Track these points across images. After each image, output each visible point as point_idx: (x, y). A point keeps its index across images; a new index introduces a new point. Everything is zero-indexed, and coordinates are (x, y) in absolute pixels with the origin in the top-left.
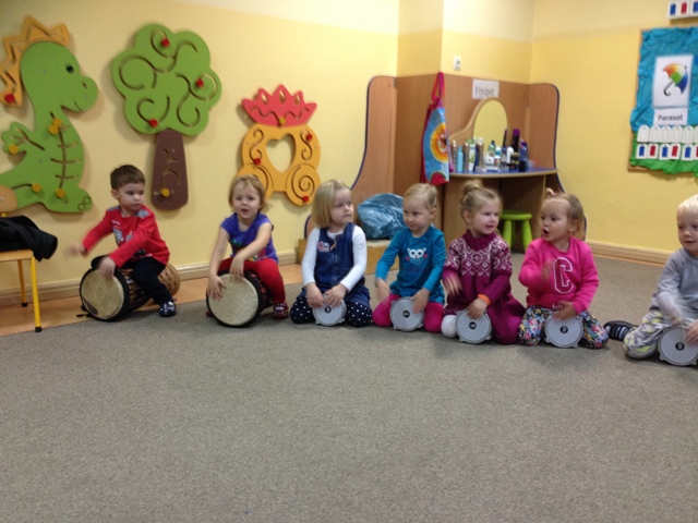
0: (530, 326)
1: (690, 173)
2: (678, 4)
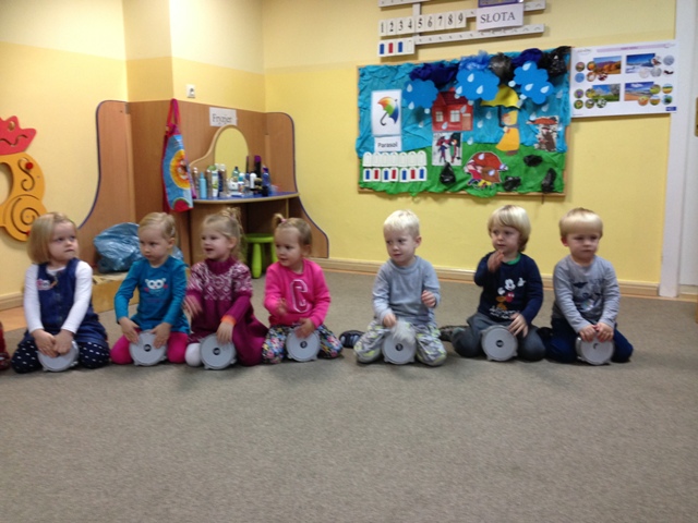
0: (272, 345)
1: (407, 194)
2: (386, 43)
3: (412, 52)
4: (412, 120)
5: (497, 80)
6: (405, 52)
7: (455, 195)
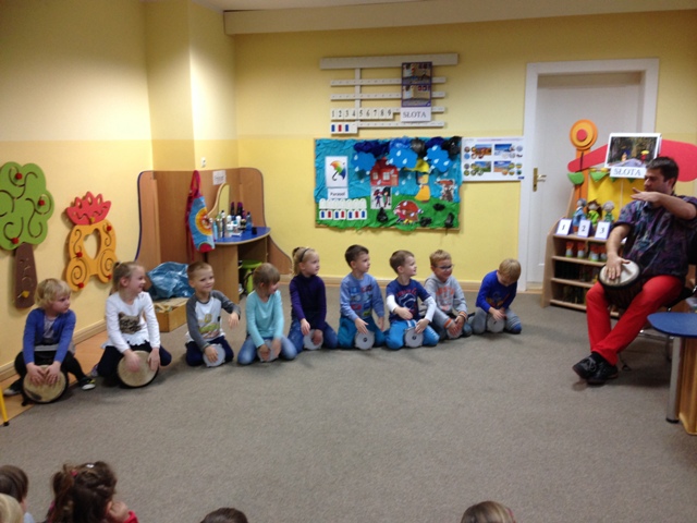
1: (353, 228)
2: (337, 125)
3: (356, 132)
4: (356, 177)
5: (416, 156)
6: (349, 132)
7: (387, 229)
